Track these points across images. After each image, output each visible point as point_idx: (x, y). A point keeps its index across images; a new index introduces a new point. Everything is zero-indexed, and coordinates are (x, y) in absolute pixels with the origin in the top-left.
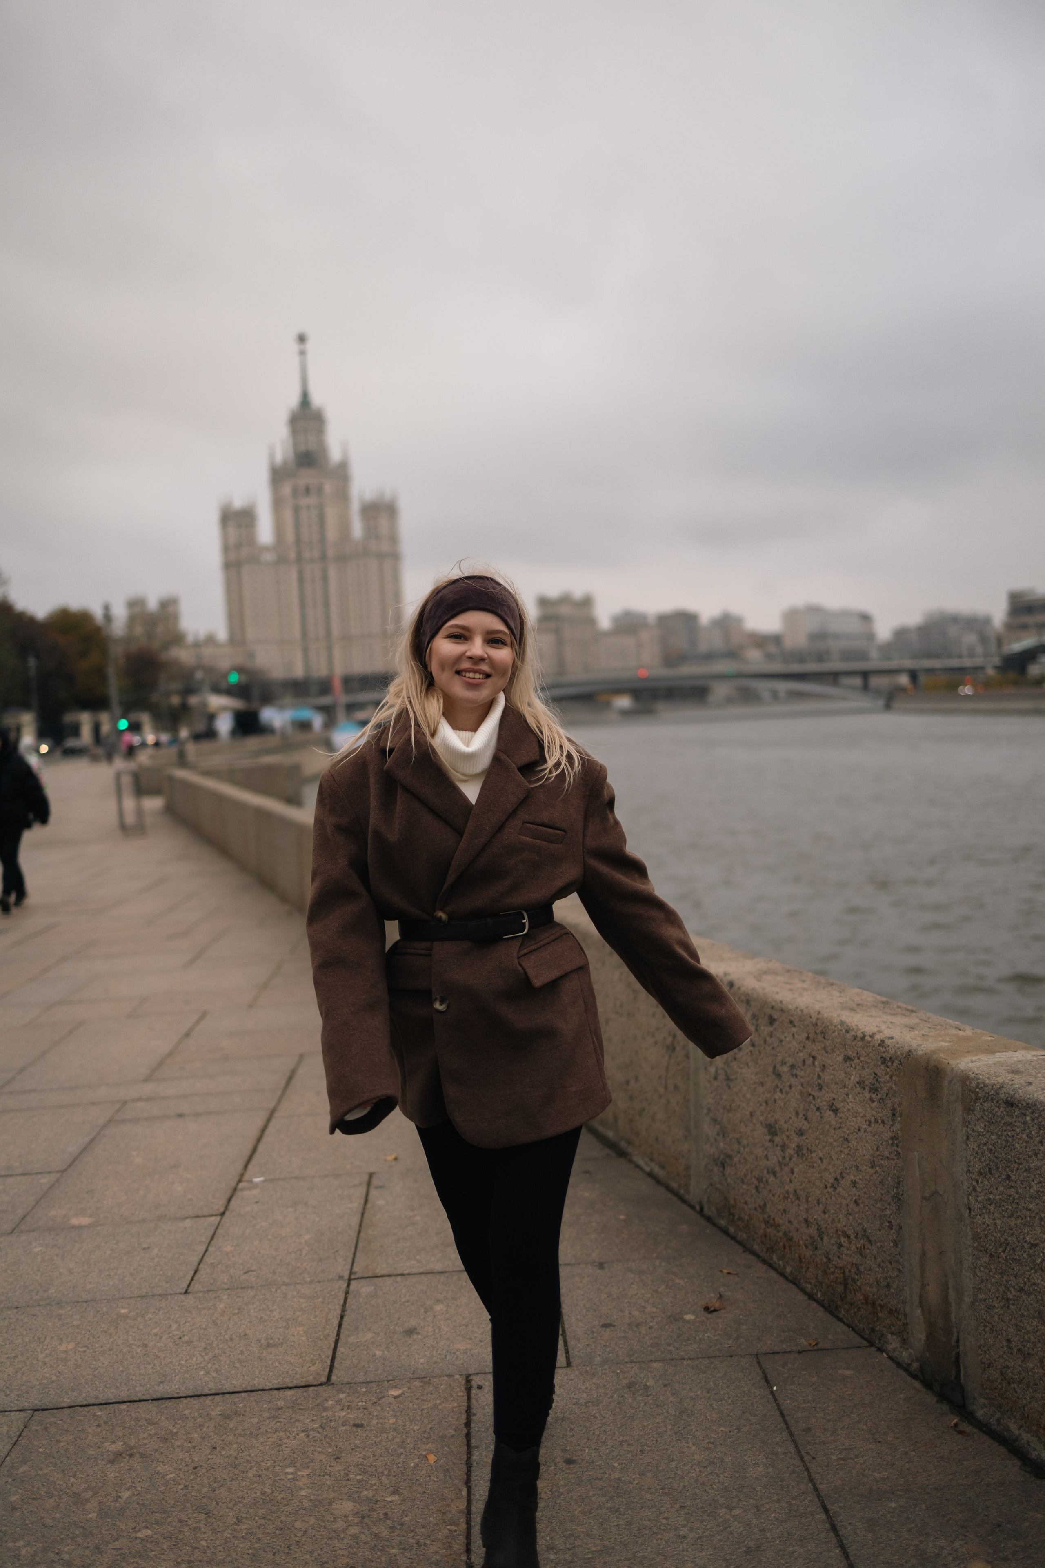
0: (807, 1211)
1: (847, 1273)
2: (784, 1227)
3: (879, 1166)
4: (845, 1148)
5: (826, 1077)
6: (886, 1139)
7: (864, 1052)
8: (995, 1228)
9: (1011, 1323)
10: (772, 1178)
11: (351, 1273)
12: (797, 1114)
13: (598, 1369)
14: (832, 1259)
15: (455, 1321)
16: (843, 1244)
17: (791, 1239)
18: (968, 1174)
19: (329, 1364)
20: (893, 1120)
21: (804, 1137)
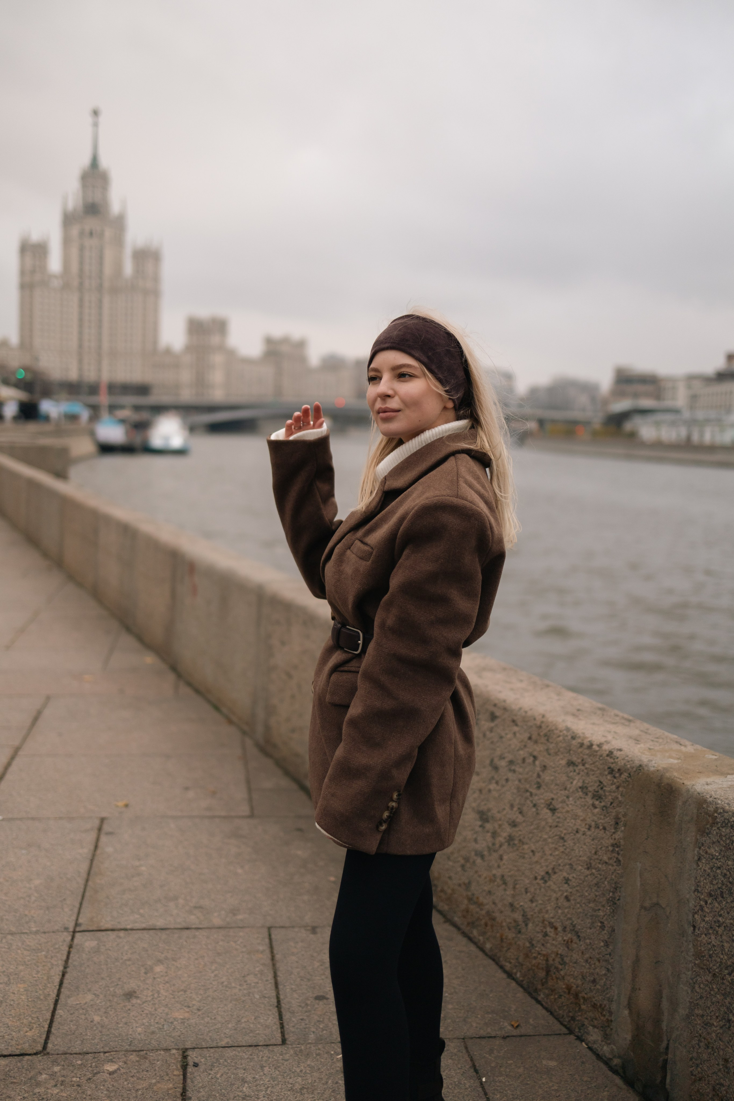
0: (513, 896)
1: (551, 962)
2: (487, 907)
3: (596, 869)
4: (560, 846)
5: (547, 777)
6: (607, 845)
7: (590, 760)
8: (722, 950)
9: (731, 1044)
10: (479, 861)
11: (77, 925)
12: (512, 806)
13: (313, 1048)
14: (535, 945)
15: (174, 985)
16: (549, 933)
17: (494, 919)
18: (696, 893)
19: (46, 1029)
20: (616, 828)
21: (517, 829)
